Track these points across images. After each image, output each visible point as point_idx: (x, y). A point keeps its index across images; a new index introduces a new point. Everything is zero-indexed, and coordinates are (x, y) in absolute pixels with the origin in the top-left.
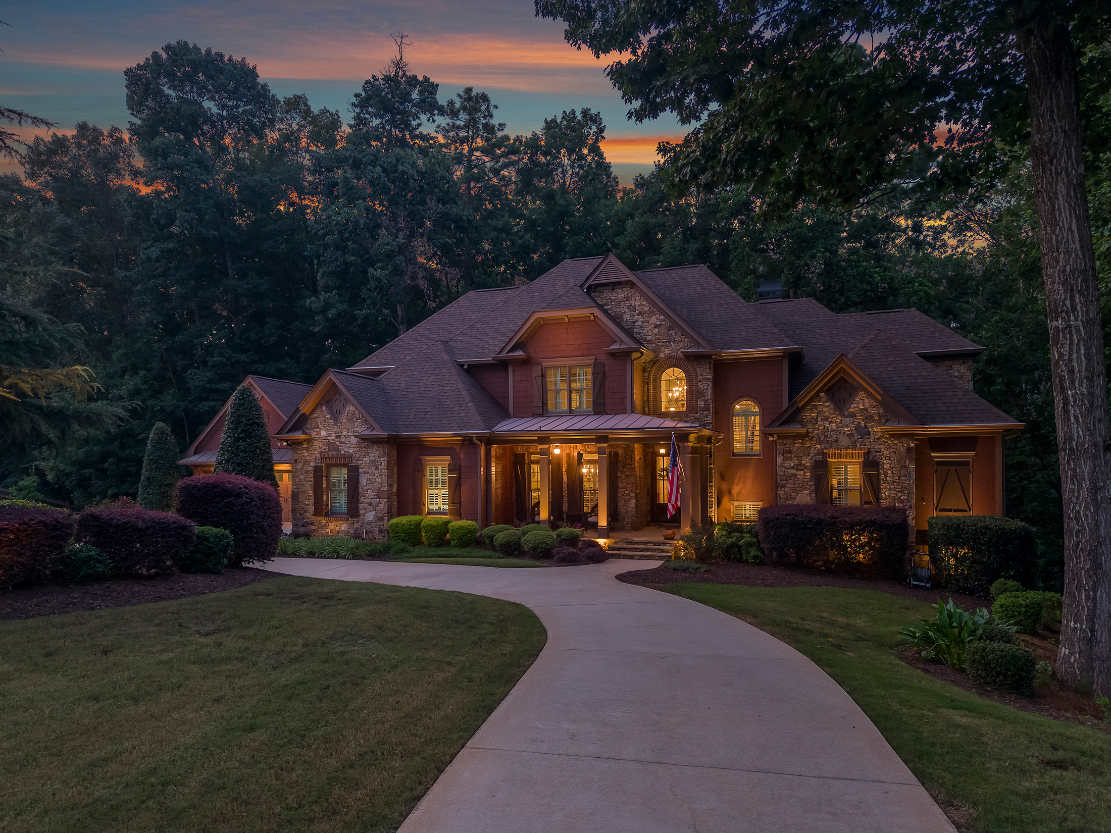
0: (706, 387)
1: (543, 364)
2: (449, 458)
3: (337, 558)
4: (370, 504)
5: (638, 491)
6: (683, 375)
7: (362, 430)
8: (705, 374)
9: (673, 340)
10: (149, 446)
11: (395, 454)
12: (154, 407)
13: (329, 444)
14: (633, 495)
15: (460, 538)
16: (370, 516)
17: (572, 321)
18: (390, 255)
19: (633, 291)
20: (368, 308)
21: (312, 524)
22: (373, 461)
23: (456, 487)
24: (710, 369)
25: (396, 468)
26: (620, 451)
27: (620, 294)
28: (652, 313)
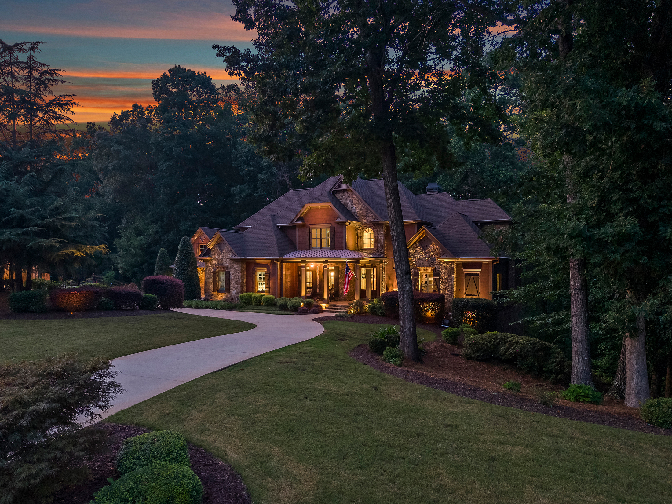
0: (382, 237)
1: (310, 227)
2: (265, 268)
3: (216, 309)
4: (234, 287)
6: (372, 232)
7: (231, 256)
8: (381, 232)
9: (368, 216)
10: (158, 259)
11: (245, 266)
12: (164, 239)
13: (219, 261)
15: (266, 302)
16: (234, 292)
17: (321, 209)
18: (269, 167)
19: (352, 193)
20: (261, 192)
21: (212, 295)
22: (235, 269)
23: (268, 280)
24: (383, 229)
25: (245, 272)
26: (340, 266)
27: (346, 195)
28: (359, 204)
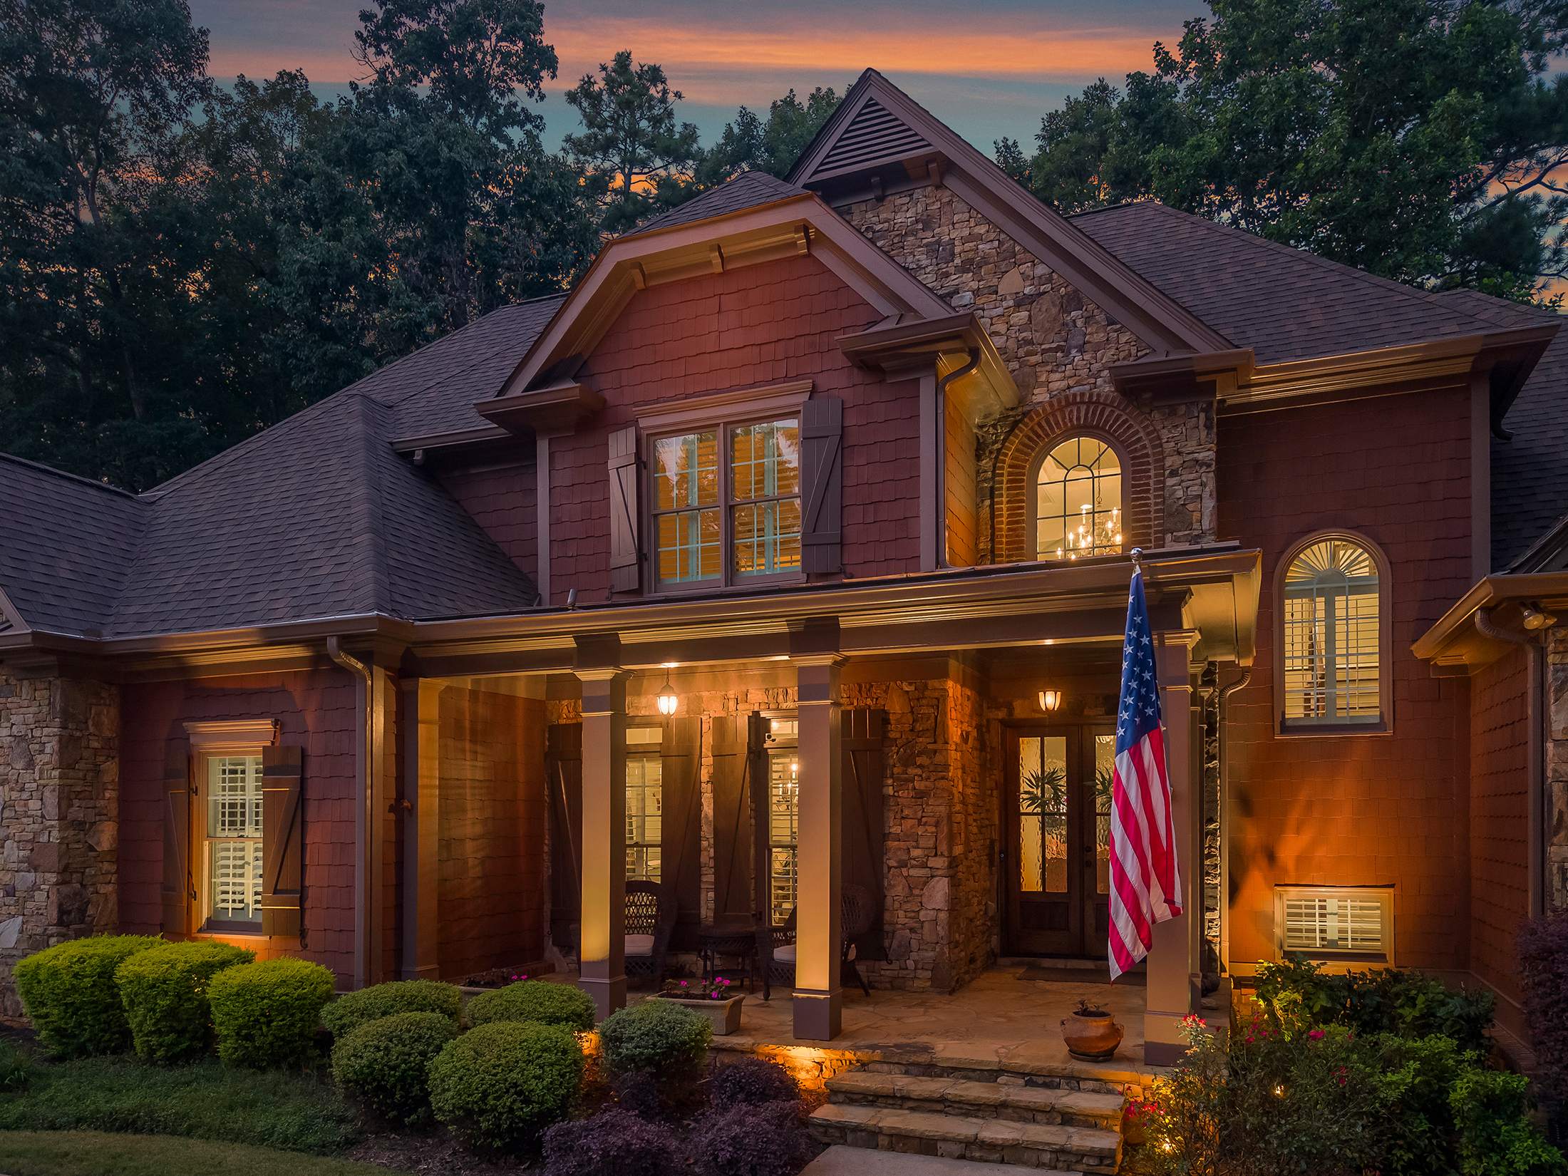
0: (1195, 490)
1: (643, 423)
2: (265, 725)
5: (958, 850)
6: (1111, 461)
8: (1192, 445)
9: (1077, 341)
11: (106, 716)
14: (940, 863)
17: (736, 268)
22: (20, 738)
23: (287, 832)
24: (1208, 427)
25: (111, 770)
26: (896, 706)
27: (903, 212)
28: (1009, 258)
